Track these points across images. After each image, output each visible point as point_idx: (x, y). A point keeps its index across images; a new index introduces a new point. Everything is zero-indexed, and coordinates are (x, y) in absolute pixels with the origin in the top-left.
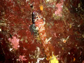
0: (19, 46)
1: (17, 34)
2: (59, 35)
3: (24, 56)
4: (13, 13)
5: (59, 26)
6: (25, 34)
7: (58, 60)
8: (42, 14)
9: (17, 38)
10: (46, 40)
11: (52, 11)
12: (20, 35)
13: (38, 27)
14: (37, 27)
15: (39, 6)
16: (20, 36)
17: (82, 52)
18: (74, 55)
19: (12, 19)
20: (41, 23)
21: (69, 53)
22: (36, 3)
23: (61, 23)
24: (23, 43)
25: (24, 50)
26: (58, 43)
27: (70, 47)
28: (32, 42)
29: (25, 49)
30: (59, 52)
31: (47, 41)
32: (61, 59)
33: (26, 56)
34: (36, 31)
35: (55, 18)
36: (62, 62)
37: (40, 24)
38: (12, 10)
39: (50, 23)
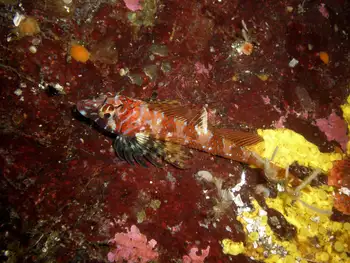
0: (153, 243)
1: (112, 224)
2: (212, 50)
3: (194, 250)
4: (32, 181)
5: (184, 31)
6: (129, 193)
7: (284, 124)
8: (101, 65)
9: (125, 231)
10: (199, 133)
11: (114, 14)
12: (121, 215)
13: (138, 131)
14: (137, 135)
15: (66, 56)
16: (126, 217)
17: (323, 5)
18: (310, 48)
19: (52, 202)
20: (135, 112)
21: (294, 62)
22: (48, 64)
23: (181, 9)
24: (151, 221)
25: (177, 233)
26: (234, 79)
27: (276, 42)
28: (169, 183)
29: (175, 229)
30: (263, 102)
31: (203, 131)
32: (288, 112)
33: (198, 242)
34: (145, 146)
35: (148, 23)
36: (299, 114)
37: (136, 119)
38: (20, 177)
39: (152, 58)
